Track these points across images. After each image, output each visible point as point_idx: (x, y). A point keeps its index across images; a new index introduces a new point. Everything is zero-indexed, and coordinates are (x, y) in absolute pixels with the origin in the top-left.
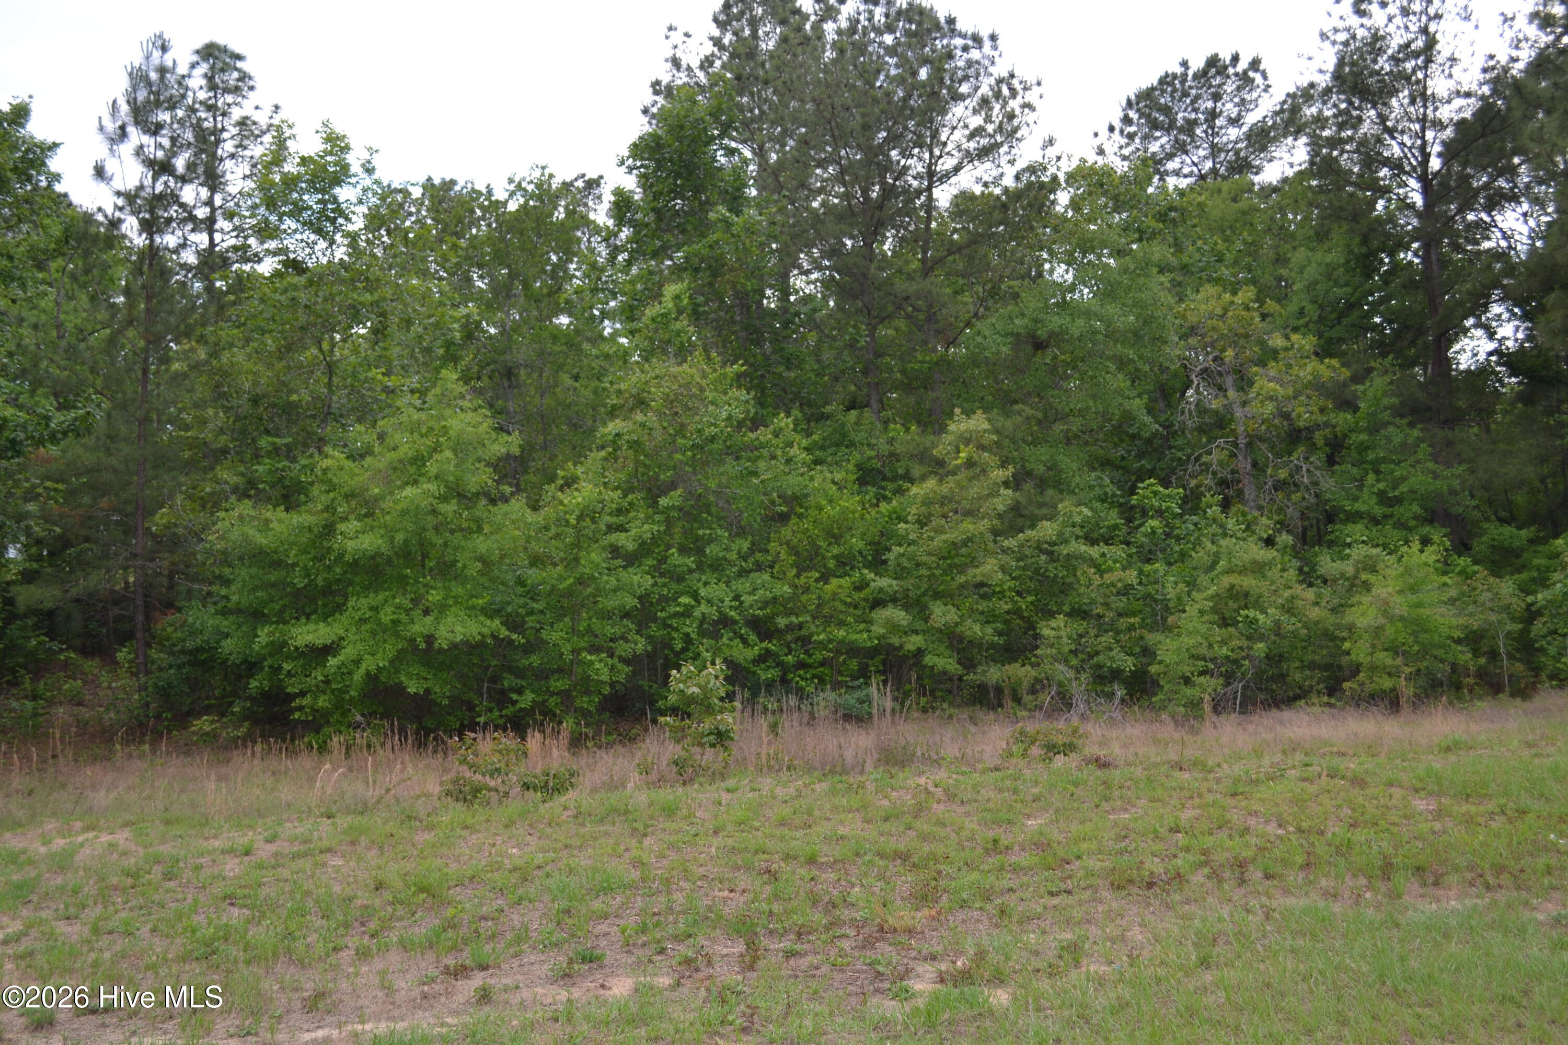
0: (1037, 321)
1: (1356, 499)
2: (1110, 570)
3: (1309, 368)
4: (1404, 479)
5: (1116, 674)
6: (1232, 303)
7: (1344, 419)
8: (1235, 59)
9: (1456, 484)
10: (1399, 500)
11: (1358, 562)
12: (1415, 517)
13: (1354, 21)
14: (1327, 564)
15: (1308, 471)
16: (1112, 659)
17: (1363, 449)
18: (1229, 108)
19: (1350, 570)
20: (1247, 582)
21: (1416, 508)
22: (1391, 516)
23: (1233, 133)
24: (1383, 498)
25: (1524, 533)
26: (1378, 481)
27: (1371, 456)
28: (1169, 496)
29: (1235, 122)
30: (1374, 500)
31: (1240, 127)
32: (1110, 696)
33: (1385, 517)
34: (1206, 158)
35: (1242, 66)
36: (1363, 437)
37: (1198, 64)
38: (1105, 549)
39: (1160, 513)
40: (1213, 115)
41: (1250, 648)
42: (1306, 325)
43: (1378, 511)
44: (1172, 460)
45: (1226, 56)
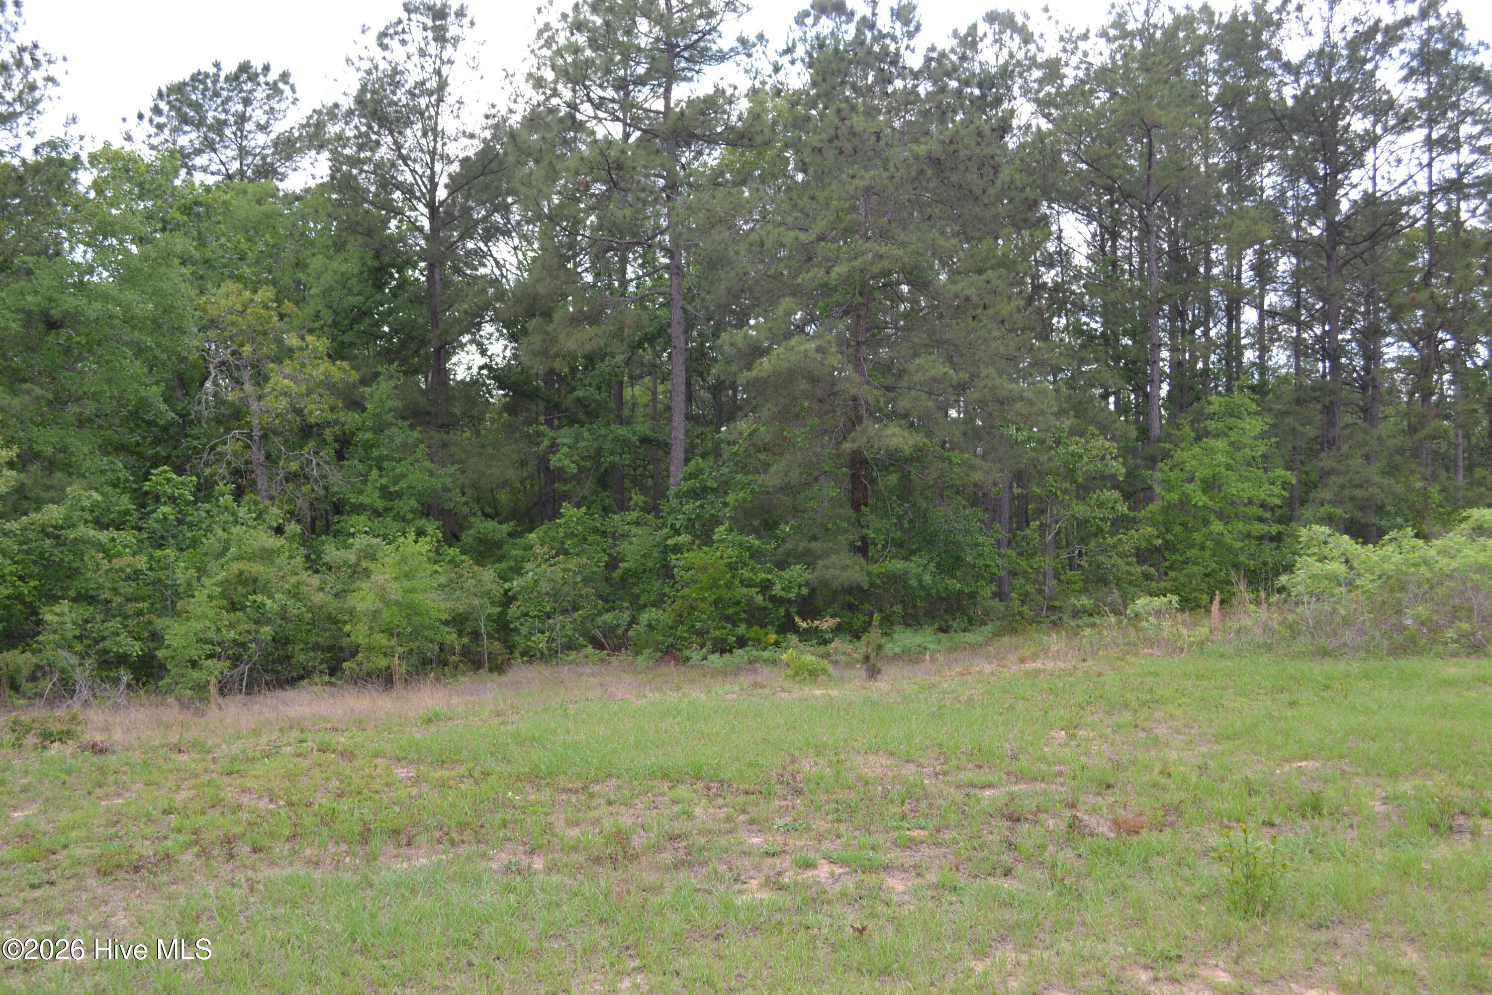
0: (50, 300)
1: (361, 492)
2: (119, 555)
3: (322, 368)
4: (404, 476)
5: (122, 660)
6: (252, 300)
7: (352, 418)
8: (266, 69)
9: (448, 481)
10: (399, 495)
11: (360, 550)
12: (412, 511)
13: (377, 53)
14: (332, 552)
15: (318, 464)
16: (119, 644)
17: (368, 446)
18: (258, 115)
19: (352, 558)
20: (256, 568)
21: (413, 503)
22: (392, 509)
23: (261, 139)
24: (385, 493)
25: (505, 528)
26: (381, 476)
27: (375, 453)
28: (182, 483)
29: (263, 128)
30: (377, 493)
31: (268, 134)
32: (116, 681)
33: (386, 510)
34: (234, 158)
35: (273, 76)
36: (369, 435)
37: (230, 67)
38: (115, 534)
39: (173, 500)
40: (242, 119)
41: (257, 632)
42: (322, 328)
43: (380, 504)
44: (188, 448)
45: (257, 65)
